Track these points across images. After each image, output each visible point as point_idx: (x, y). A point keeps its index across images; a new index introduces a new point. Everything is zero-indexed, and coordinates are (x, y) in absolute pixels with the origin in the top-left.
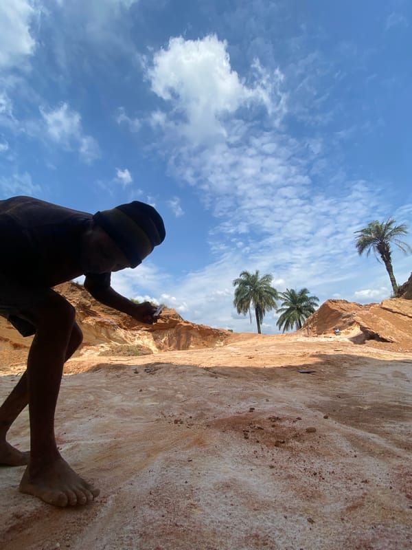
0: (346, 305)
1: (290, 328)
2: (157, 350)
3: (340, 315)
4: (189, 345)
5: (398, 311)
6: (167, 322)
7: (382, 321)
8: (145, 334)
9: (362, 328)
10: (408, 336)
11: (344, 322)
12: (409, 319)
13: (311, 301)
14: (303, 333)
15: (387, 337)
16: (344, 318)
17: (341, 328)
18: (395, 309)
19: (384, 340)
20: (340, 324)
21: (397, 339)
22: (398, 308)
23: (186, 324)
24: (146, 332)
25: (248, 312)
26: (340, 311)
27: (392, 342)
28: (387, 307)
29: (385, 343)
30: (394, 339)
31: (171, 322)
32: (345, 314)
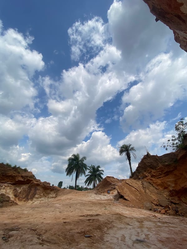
0: (113, 179)
1: (90, 185)
2: (14, 197)
3: (110, 184)
4: (35, 195)
5: (132, 185)
6: (25, 180)
7: (126, 189)
8: (8, 186)
9: (118, 192)
10: (134, 198)
11: (112, 187)
12: (135, 189)
13: (101, 172)
14: (95, 192)
15: (127, 198)
16: (112, 185)
17: (110, 190)
18: (130, 184)
19: (125, 199)
20: (110, 189)
21: (130, 199)
22: (132, 184)
23: (36, 183)
24: (10, 185)
25: (72, 175)
26: (111, 182)
27: (128, 201)
28: (127, 182)
29: (126, 201)
30: (129, 199)
31: (28, 180)
32: (113, 183)
